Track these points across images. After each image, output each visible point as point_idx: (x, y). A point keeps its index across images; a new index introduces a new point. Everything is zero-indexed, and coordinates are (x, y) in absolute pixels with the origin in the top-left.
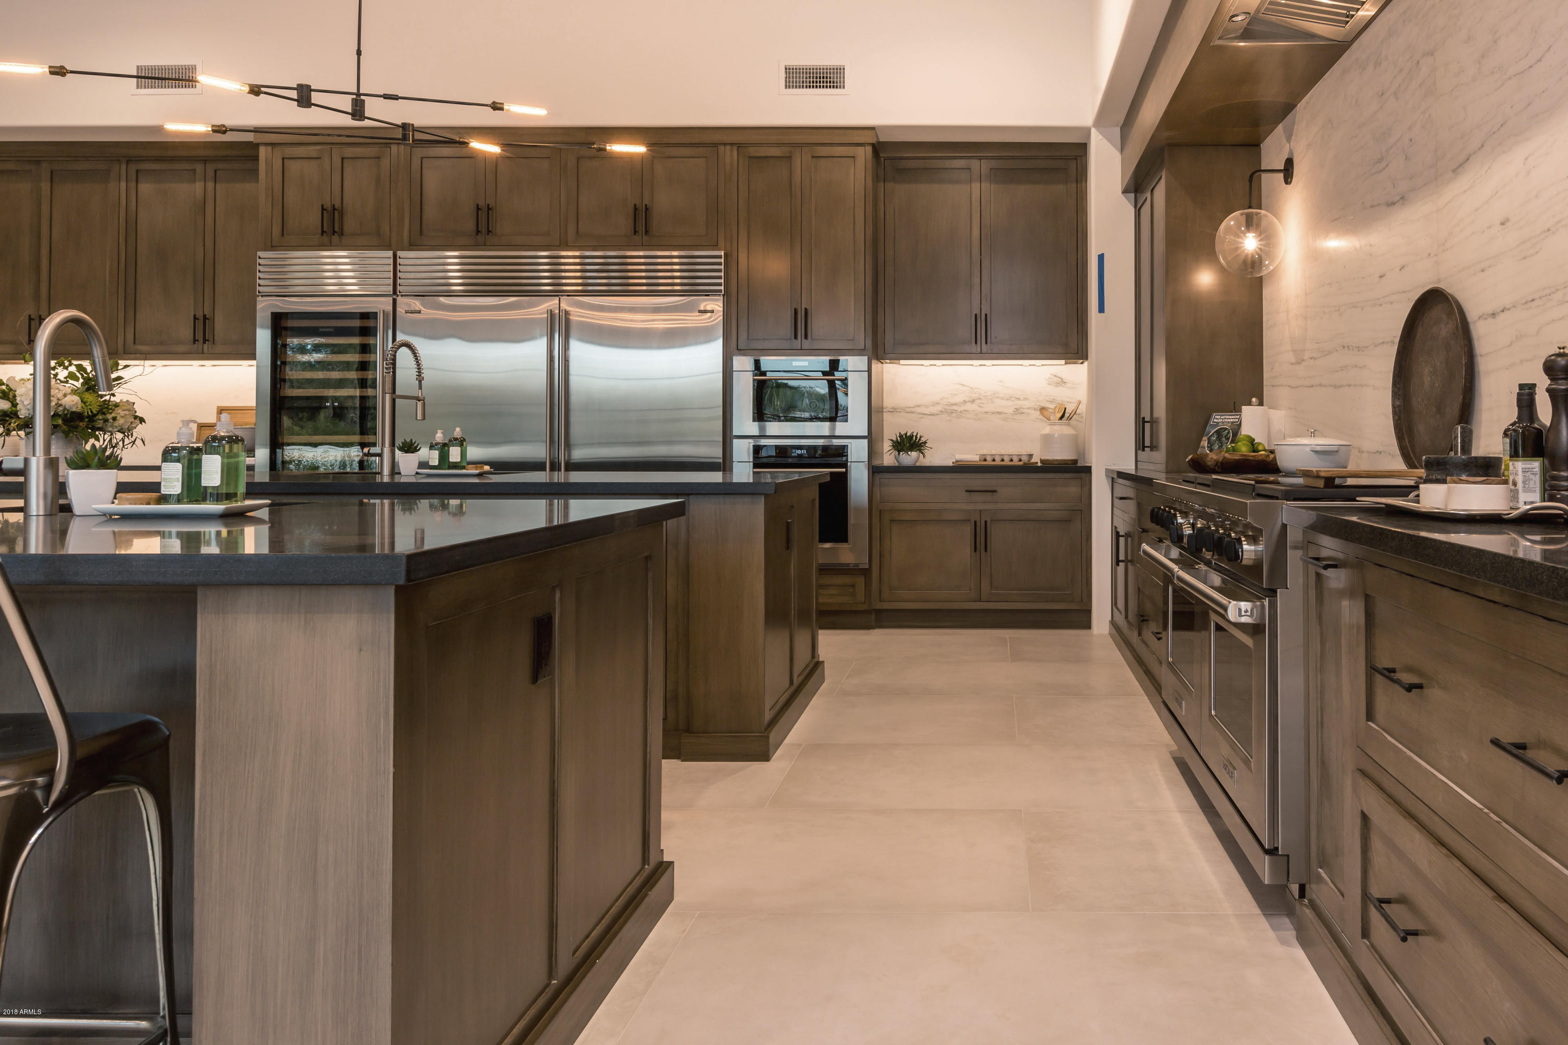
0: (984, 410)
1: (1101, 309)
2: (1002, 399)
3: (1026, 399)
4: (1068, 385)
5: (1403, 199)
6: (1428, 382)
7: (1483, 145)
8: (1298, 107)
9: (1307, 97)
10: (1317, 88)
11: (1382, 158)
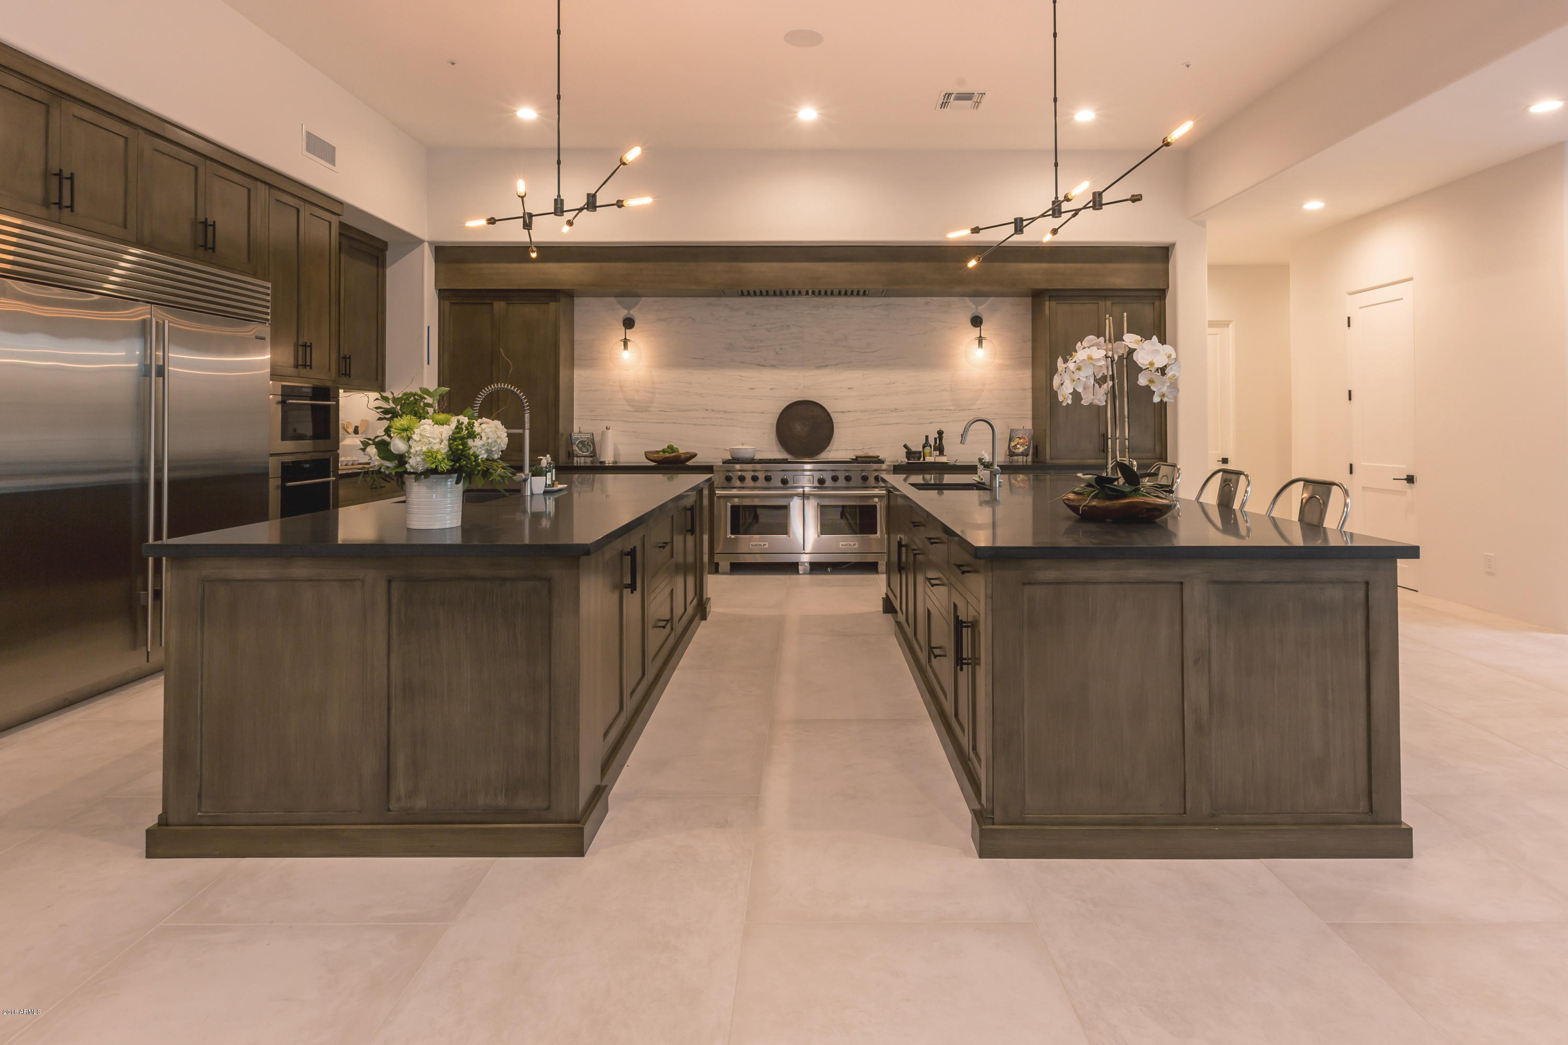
1: (428, 364)
5: (774, 366)
6: (799, 428)
7: (837, 365)
8: (644, 298)
9: (659, 299)
10: (672, 299)
11: (753, 348)
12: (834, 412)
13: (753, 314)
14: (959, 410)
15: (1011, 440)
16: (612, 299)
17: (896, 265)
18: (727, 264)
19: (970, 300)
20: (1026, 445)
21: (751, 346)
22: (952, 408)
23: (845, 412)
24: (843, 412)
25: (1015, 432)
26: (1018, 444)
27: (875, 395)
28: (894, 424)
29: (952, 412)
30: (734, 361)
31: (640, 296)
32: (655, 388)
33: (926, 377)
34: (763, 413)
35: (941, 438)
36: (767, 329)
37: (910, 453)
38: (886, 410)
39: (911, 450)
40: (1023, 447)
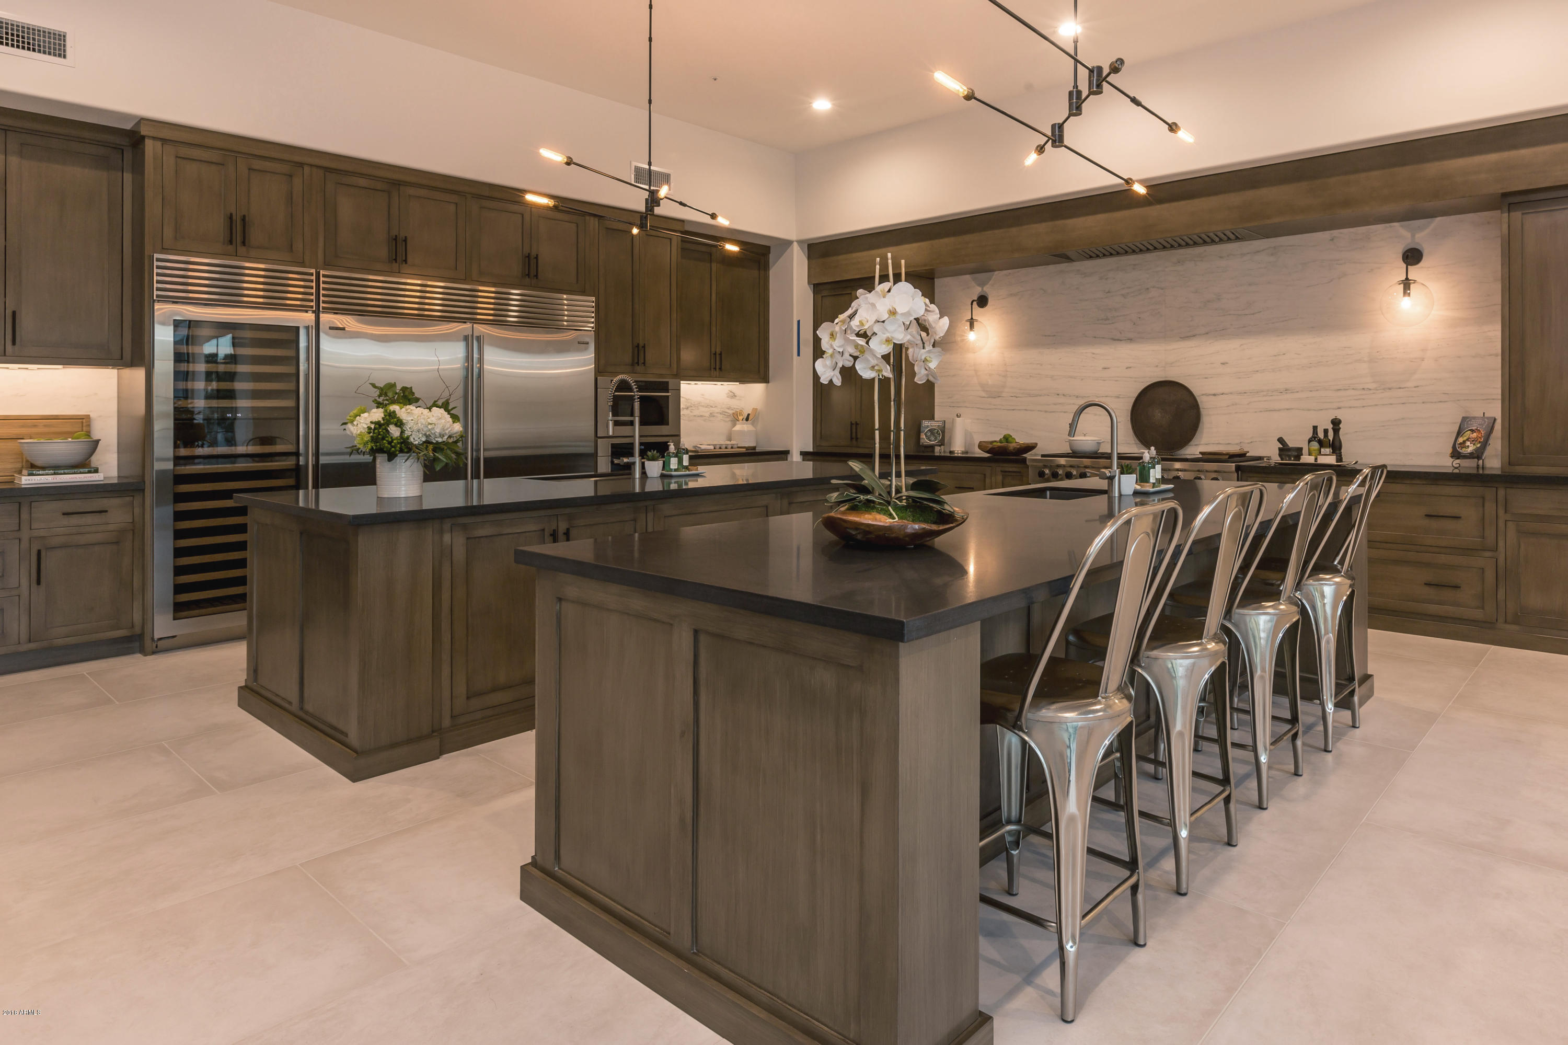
0: (694, 414)
1: (799, 355)
2: (703, 406)
3: (716, 407)
4: (737, 398)
5: (1130, 340)
6: (1158, 416)
7: (1207, 333)
8: (996, 273)
9: (1009, 271)
10: (1024, 270)
11: (1107, 319)
12: (1203, 395)
13: (1107, 279)
14: (1384, 389)
15: (1459, 433)
16: (967, 277)
17: (1250, 195)
18: (1050, 224)
19: (1402, 226)
20: (1479, 442)
21: (1105, 318)
22: (1370, 386)
23: (1218, 395)
24: (1214, 395)
25: (1468, 422)
26: (1468, 440)
27: (1257, 371)
28: (1284, 409)
29: (1371, 392)
30: (1086, 336)
31: (993, 271)
32: (1007, 371)
33: (1332, 343)
34: (1118, 397)
35: (1336, 431)
36: (1123, 295)
37: (1284, 450)
38: (1273, 391)
39: (1288, 445)
40: (1474, 444)
